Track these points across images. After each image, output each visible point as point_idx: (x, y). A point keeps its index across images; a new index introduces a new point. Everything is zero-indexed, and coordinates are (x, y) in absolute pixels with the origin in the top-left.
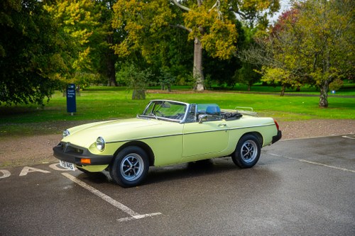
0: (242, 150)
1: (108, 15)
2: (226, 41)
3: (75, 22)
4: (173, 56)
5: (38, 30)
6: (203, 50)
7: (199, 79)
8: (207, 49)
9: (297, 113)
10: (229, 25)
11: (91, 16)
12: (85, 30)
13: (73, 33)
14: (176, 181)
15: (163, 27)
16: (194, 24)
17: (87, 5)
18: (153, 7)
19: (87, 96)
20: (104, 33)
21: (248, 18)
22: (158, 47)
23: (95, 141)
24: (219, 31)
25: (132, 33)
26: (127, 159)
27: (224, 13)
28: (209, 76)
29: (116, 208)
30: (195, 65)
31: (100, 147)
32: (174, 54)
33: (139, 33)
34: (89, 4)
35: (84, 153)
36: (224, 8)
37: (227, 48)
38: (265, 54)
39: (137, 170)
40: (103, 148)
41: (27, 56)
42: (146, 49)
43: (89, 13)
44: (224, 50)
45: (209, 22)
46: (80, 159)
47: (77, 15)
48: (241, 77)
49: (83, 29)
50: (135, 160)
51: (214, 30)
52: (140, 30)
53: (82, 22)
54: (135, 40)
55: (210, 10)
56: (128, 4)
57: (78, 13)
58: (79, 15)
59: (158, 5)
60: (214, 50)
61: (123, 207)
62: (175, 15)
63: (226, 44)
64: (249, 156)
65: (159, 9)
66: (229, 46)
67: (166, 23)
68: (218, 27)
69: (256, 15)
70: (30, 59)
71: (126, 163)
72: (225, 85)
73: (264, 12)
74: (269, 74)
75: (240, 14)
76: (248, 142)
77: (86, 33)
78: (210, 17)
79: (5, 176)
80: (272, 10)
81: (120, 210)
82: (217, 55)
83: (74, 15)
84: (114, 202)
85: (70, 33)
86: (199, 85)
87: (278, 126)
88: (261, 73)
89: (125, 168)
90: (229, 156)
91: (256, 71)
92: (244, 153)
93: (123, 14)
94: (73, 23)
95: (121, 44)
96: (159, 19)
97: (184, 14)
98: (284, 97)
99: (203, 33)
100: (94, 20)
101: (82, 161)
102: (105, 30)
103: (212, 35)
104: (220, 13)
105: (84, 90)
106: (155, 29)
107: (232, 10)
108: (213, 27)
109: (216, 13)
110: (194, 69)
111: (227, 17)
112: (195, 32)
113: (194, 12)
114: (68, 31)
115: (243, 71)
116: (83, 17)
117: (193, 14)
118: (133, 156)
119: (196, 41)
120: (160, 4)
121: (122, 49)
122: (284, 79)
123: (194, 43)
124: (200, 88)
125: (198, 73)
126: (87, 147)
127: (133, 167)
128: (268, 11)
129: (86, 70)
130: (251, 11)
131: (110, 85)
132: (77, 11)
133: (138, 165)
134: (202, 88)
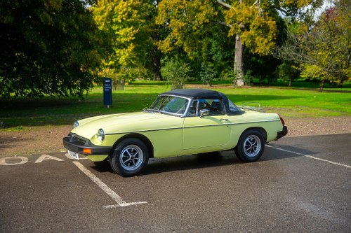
0: (245, 145)
1: (154, 13)
2: (266, 37)
3: (121, 19)
4: (216, 53)
5: (77, 28)
6: (244, 46)
7: (239, 74)
8: (246, 45)
9: (328, 109)
10: (269, 22)
11: (137, 14)
12: (132, 27)
13: (120, 31)
14: (175, 173)
15: (205, 24)
16: (234, 21)
17: (135, 3)
18: (195, 5)
19: (131, 90)
20: (150, 30)
21: (290, 14)
22: (199, 44)
23: (97, 132)
24: (259, 28)
25: (175, 30)
26: (126, 150)
27: (266, 10)
28: (249, 72)
29: (108, 195)
30: (236, 61)
31: (100, 138)
32: (217, 51)
33: (181, 30)
34: (137, 3)
35: (87, 143)
36: (264, 5)
37: (266, 44)
38: (298, 51)
39: (136, 161)
40: (103, 139)
41: (66, 52)
42: (189, 45)
43: (136, 11)
44: (263, 47)
45: (250, 18)
46: (82, 149)
47: (124, 13)
48: (281, 73)
49: (130, 27)
50: (135, 151)
51: (254, 26)
52: (182, 27)
53: (128, 20)
54: (178, 36)
55: (251, 7)
56: (172, 3)
57: (126, 12)
58: (126, 14)
59: (200, 3)
60: (254, 46)
61: (114, 195)
62: (216, 13)
63: (266, 41)
64: (252, 151)
65: (201, 7)
66: (269, 42)
67: (208, 20)
68: (258, 24)
69: (298, 11)
70: (70, 55)
71: (126, 153)
72: (266, 81)
73: (306, 8)
74: (307, 70)
75: (282, 10)
76: (252, 137)
77: (133, 30)
78: (251, 14)
79: (22, 162)
80: (314, 6)
81: (110, 198)
82: (256, 51)
83: (121, 13)
84: (108, 190)
85: (118, 30)
86: (239, 81)
87: (283, 122)
88: (299, 69)
89: (124, 159)
90: (232, 150)
91: (294, 67)
92: (247, 147)
93: (167, 11)
94: (120, 21)
95: (165, 41)
96: (201, 17)
97: (225, 12)
98: (322, 93)
99: (243, 30)
100: (140, 18)
101: (85, 151)
102: (151, 27)
103: (252, 32)
104: (261, 10)
105: (129, 84)
106: (197, 27)
107: (274, 7)
108: (253, 24)
109: (257, 10)
110: (235, 65)
111: (267, 14)
112: (235, 28)
113: (235, 9)
114: (116, 28)
115: (284, 67)
116: (130, 15)
117: (234, 11)
118: (133, 147)
119: (237, 38)
120: (203, 3)
121: (165, 45)
122: (322, 75)
123: (235, 40)
124: (240, 83)
125: (238, 69)
126: (89, 138)
127: (132, 158)
128: (310, 7)
129: (131, 65)
130: (293, 8)
131: (156, 80)
132: (125, 10)
133: (137, 156)
134: (243, 83)
